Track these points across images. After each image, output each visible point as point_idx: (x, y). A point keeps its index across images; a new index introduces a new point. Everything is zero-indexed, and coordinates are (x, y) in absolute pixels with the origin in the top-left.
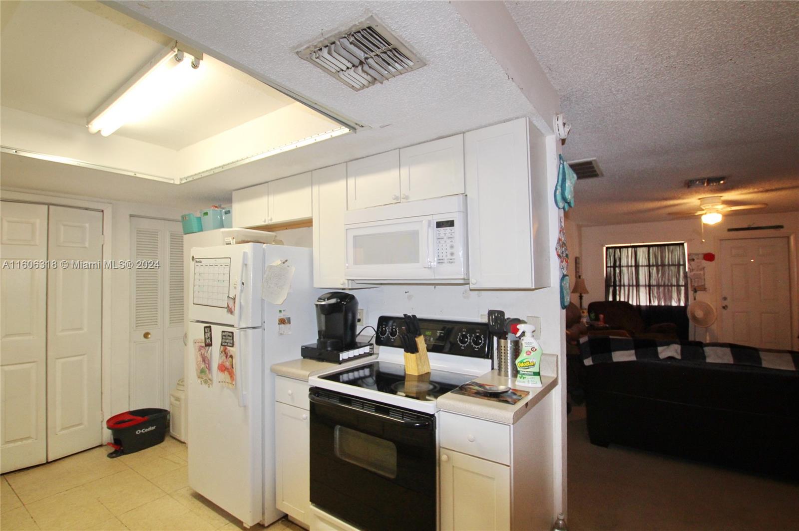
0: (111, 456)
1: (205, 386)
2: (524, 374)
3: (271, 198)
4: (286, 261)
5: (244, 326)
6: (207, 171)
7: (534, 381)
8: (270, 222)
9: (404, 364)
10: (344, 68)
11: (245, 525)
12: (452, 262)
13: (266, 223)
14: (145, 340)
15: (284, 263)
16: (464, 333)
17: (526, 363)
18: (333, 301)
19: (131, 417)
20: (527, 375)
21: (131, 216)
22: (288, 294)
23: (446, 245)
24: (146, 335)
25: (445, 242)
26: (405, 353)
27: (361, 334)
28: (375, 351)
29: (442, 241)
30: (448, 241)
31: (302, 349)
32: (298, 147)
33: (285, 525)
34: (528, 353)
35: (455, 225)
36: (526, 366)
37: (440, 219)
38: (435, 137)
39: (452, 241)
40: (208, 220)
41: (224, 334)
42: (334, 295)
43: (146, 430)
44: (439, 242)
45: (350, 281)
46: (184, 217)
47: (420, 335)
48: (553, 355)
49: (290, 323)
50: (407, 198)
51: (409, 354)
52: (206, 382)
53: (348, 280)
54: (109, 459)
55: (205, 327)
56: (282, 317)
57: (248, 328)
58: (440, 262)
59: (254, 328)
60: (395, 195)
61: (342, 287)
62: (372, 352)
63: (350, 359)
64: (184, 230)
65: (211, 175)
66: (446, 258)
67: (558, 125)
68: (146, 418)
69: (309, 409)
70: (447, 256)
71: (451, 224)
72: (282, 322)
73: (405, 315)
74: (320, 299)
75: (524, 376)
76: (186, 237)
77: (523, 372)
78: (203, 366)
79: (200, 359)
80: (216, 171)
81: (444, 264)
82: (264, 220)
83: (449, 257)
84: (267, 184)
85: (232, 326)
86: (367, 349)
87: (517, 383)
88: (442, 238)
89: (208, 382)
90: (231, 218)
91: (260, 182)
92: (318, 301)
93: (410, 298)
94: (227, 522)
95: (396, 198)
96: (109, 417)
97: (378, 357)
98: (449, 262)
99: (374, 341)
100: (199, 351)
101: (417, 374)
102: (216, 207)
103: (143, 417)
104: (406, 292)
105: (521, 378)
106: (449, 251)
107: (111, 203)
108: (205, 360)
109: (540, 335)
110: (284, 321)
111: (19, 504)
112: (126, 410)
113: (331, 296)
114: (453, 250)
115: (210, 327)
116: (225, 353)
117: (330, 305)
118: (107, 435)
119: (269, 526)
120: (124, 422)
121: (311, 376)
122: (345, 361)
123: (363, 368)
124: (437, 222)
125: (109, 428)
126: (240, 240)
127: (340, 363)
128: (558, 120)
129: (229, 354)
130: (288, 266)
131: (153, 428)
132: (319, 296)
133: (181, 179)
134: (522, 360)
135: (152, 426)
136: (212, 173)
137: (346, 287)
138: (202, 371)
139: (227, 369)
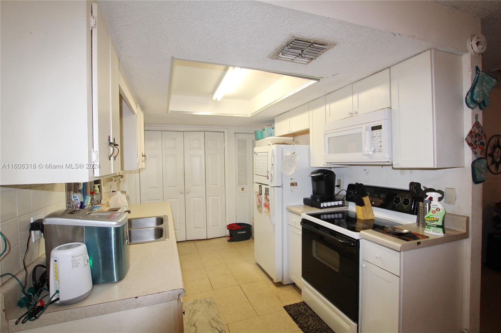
0: (229, 241)
1: (260, 214)
2: (430, 226)
3: (291, 119)
4: (294, 153)
5: (273, 186)
6: (260, 109)
7: (437, 231)
8: (291, 132)
9: (356, 212)
10: (294, 58)
11: (274, 281)
12: (381, 151)
13: (289, 133)
14: (242, 191)
15: (293, 154)
16: (407, 198)
17: (431, 218)
18: (319, 174)
19: (236, 226)
20: (432, 226)
21: (235, 133)
22: (295, 170)
23: (377, 141)
24: (243, 189)
25: (377, 139)
26: (357, 206)
27: (339, 194)
28: (346, 204)
29: (375, 138)
30: (379, 138)
31: (304, 200)
32: (296, 92)
33: (293, 287)
34: (434, 212)
35: (382, 128)
36: (431, 220)
37: (373, 125)
38: (372, 73)
39: (380, 138)
40: (265, 132)
41: (266, 189)
42: (320, 171)
43: (242, 233)
44: (373, 139)
45: (328, 163)
46: (255, 132)
47: (366, 195)
48: (464, 216)
49: (297, 185)
50: (357, 113)
51: (359, 206)
52: (260, 212)
53: (327, 162)
54: (227, 242)
55: (259, 186)
56: (293, 182)
57: (275, 187)
58: (374, 151)
59: (278, 187)
60: (350, 112)
61: (324, 166)
62: (344, 205)
63: (328, 207)
64: (256, 138)
65: (262, 111)
66: (377, 149)
67: (472, 45)
68: (242, 227)
69: (301, 230)
70: (377, 147)
71: (379, 127)
72: (292, 184)
73: (356, 183)
74: (312, 173)
75: (430, 227)
76: (256, 142)
77: (430, 225)
78: (259, 204)
79: (258, 201)
80: (263, 109)
81: (376, 153)
82: (288, 131)
83: (379, 148)
84: (289, 112)
85: (268, 185)
86: (340, 203)
87: (425, 231)
88: (375, 137)
89: (260, 211)
90: (274, 130)
91: (284, 112)
92: (311, 174)
93: (367, 173)
94: (268, 278)
95: (351, 114)
96: (228, 224)
97: (347, 208)
98: (379, 151)
99: (345, 199)
100: (258, 197)
101: (363, 219)
102: (268, 126)
103: (240, 226)
104: (364, 170)
105: (427, 228)
106: (379, 144)
107: (227, 128)
108: (260, 201)
109: (455, 202)
110: (294, 184)
111: (197, 252)
112: (235, 222)
113: (318, 172)
114: (381, 144)
115: (261, 186)
116: (267, 198)
117: (317, 176)
118: (227, 233)
119: (285, 285)
120: (233, 227)
121: (303, 213)
122: (324, 208)
123: (338, 213)
124: (372, 127)
125: (228, 229)
126: (274, 143)
127: (321, 208)
128: (471, 42)
129: (268, 199)
130: (296, 156)
131: (245, 232)
132: (312, 171)
133: (251, 114)
134: (429, 216)
135: (244, 231)
136: (262, 110)
137: (326, 166)
138: (259, 207)
139: (267, 206)
